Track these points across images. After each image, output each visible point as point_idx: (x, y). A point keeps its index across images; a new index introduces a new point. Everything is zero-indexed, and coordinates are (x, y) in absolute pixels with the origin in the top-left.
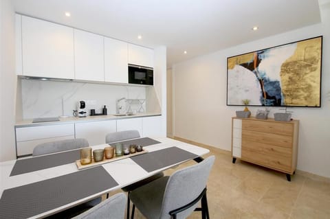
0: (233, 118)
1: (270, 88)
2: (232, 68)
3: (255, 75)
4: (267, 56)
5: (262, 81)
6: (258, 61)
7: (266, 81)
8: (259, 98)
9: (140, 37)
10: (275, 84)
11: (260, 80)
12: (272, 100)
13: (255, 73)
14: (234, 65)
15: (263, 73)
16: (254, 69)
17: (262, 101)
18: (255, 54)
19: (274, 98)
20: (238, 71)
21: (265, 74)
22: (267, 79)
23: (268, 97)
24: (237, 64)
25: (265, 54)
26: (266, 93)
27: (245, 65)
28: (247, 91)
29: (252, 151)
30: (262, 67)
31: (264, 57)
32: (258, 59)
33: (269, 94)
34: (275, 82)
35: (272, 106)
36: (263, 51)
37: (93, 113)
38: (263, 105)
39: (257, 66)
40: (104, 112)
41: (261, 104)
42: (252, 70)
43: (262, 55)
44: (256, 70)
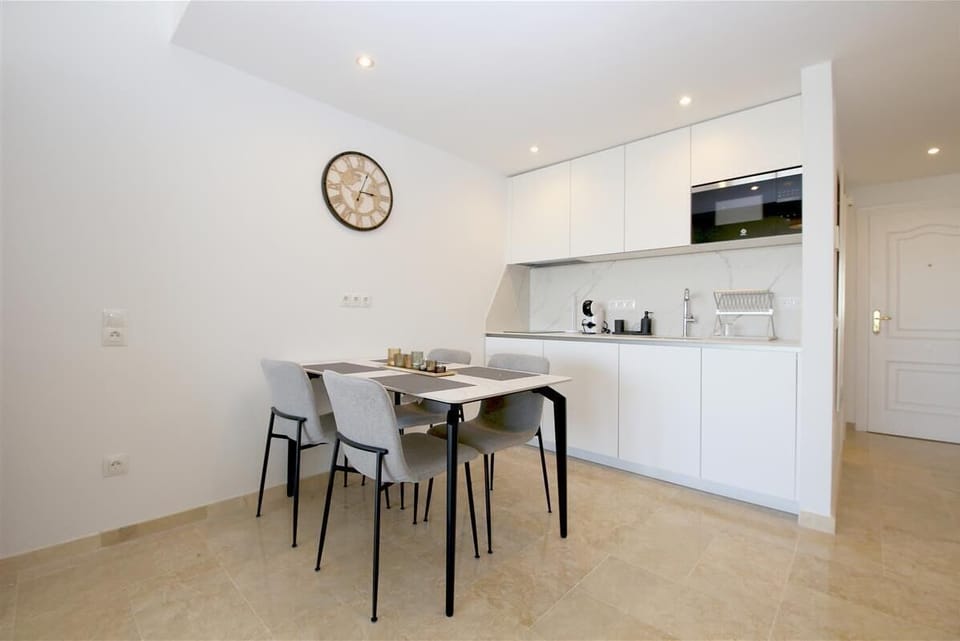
37: (621, 328)
40: (647, 327)
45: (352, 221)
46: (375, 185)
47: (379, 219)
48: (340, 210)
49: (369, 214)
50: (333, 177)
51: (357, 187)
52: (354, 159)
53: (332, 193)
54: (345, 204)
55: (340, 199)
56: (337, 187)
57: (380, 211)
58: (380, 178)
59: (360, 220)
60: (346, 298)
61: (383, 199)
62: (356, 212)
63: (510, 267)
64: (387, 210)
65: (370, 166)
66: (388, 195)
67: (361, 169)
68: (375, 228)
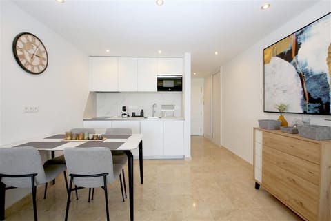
0: (255, 129)
1: (313, 85)
2: (269, 62)
3: (294, 68)
4: (308, 37)
5: (303, 76)
6: (298, 46)
7: (308, 75)
8: (299, 102)
9: (160, 52)
10: (320, 78)
11: (300, 75)
12: (317, 105)
13: (294, 64)
14: (270, 57)
15: (304, 63)
16: (292, 59)
17: (304, 106)
18: (294, 37)
19: (319, 100)
20: (274, 66)
21: (306, 65)
22: (309, 71)
23: (312, 100)
24: (273, 56)
25: (306, 34)
26: (309, 94)
27: (282, 56)
28: (284, 91)
29: (272, 176)
30: (302, 55)
31: (304, 38)
32: (296, 43)
33: (312, 95)
34: (321, 75)
35: (316, 113)
36: (302, 31)
37: (134, 115)
38: (305, 113)
39: (296, 53)
40: (142, 115)
41: (302, 111)
42: (290, 62)
43: (301, 36)
44: (294, 60)
45: (29, 69)
46: (40, 52)
47: (42, 69)
48: (23, 62)
49: (37, 66)
50: (19, 44)
51: (32, 52)
52: (30, 37)
53: (19, 53)
54: (26, 60)
55: (23, 56)
56: (22, 50)
57: (43, 65)
58: (43, 49)
59: (33, 68)
60: (26, 108)
61: (44, 59)
62: (31, 64)
63: (91, 92)
64: (45, 64)
65: (38, 43)
66: (46, 57)
67: (34, 43)
68: (40, 73)
